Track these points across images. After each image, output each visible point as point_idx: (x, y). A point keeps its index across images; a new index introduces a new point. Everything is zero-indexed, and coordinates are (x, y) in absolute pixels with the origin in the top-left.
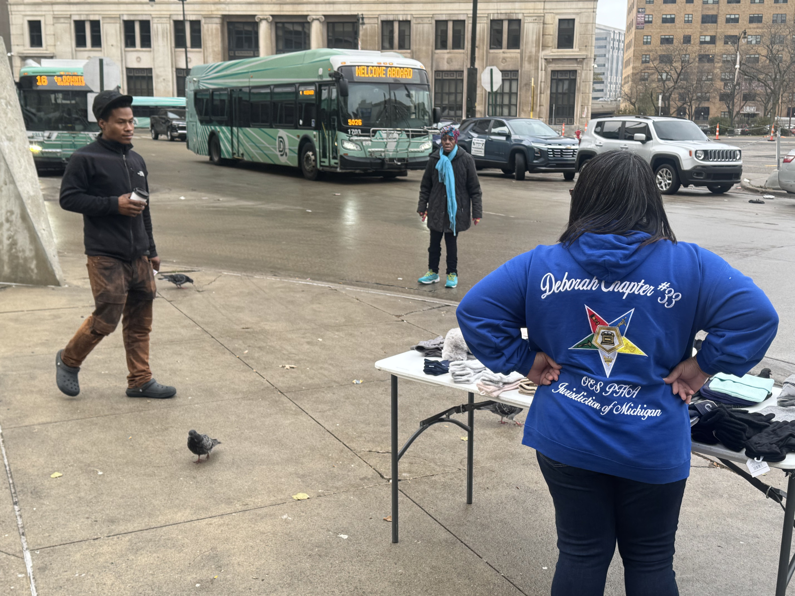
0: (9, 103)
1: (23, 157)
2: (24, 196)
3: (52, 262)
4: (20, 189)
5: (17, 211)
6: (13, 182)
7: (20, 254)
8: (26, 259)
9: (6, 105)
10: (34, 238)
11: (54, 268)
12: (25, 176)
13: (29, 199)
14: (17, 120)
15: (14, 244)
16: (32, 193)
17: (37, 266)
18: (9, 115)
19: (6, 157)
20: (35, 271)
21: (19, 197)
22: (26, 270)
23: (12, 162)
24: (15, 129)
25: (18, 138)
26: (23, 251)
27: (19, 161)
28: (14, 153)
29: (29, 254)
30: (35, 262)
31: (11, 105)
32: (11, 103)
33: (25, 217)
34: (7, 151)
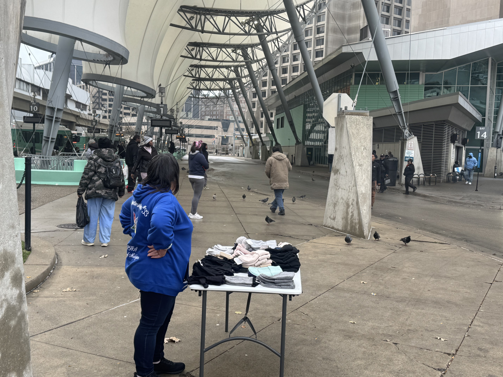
1: (365, 174)
2: (359, 193)
3: (364, 226)
4: (358, 189)
5: (355, 200)
6: (356, 186)
8: (355, 223)
10: (359, 214)
11: (364, 229)
12: (363, 183)
14: (367, 156)
15: (352, 216)
16: (364, 192)
18: (364, 154)
19: (356, 174)
20: (358, 230)
22: (355, 229)
23: (358, 176)
24: (365, 161)
26: (355, 219)
27: (362, 176)
28: (360, 172)
29: (357, 221)
30: (358, 225)
32: (367, 148)
33: (357, 203)
34: (357, 171)
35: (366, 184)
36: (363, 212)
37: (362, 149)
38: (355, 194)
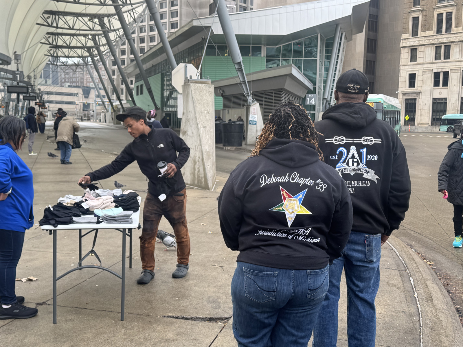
0: (208, 112)
1: (208, 135)
2: (204, 151)
3: (208, 180)
4: (203, 148)
5: (201, 157)
6: (201, 145)
7: (200, 175)
8: (201, 178)
9: (207, 113)
10: (204, 169)
11: (209, 182)
12: (207, 143)
13: (206, 152)
14: (210, 119)
15: (199, 171)
16: (208, 150)
17: (204, 181)
18: (207, 117)
19: (200, 135)
20: (203, 183)
21: (202, 151)
22: (201, 182)
23: (203, 137)
24: (208, 123)
25: (208, 127)
26: (201, 174)
27: (206, 137)
28: (204, 133)
29: (202, 176)
30: (203, 179)
31: (209, 113)
32: (209, 112)
33: (203, 160)
34: (202, 132)
35: (210, 144)
36: (207, 167)
37: (206, 113)
38: (200, 152)
